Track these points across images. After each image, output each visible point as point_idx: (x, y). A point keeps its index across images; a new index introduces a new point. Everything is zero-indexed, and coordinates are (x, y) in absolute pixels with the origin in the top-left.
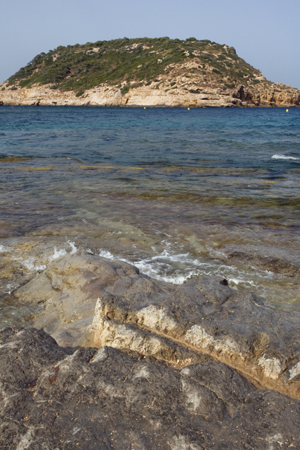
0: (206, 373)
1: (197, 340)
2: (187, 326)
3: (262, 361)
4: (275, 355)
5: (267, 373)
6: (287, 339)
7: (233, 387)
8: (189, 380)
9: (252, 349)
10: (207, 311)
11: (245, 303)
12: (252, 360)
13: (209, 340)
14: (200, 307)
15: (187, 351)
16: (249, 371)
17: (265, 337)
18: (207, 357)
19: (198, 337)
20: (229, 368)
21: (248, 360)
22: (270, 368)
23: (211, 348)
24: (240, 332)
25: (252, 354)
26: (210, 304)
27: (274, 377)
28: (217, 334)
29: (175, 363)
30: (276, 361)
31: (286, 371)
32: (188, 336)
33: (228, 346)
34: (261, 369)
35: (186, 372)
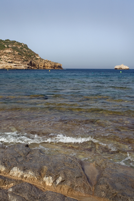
0: (20, 189)
1: (15, 174)
2: (11, 168)
3: (45, 179)
4: (50, 175)
5: (47, 184)
6: (55, 167)
7: (33, 193)
8: (12, 194)
9: (40, 174)
10: (20, 160)
11: (37, 154)
12: (40, 179)
13: (21, 173)
14: (16, 158)
15: (10, 180)
16: (39, 184)
17: (45, 168)
18: (21, 181)
19: (16, 172)
20: (30, 184)
21: (39, 179)
22: (48, 181)
23: (22, 177)
24: (35, 167)
25: (40, 176)
26: (21, 156)
27: (50, 185)
28: (25, 170)
29: (5, 187)
30: (51, 178)
31: (55, 182)
32: (11, 173)
33: (30, 174)
34: (44, 183)
35: (11, 190)
